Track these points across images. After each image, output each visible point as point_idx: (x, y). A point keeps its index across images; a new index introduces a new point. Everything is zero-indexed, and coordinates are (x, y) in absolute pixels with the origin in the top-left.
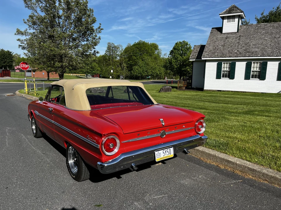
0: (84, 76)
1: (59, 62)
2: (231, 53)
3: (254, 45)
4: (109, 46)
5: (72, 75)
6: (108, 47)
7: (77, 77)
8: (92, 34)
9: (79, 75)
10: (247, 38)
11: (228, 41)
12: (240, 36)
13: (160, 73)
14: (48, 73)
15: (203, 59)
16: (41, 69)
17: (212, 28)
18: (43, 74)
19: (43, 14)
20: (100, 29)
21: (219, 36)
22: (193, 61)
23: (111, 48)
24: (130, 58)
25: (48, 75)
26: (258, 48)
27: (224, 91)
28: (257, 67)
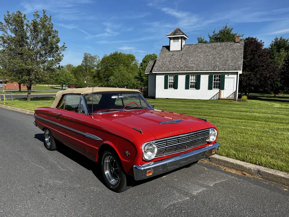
0: (60, 87)
1: (26, 76)
2: (175, 68)
3: (191, 61)
4: (85, 56)
5: (47, 85)
6: (85, 58)
7: (52, 88)
8: (57, 51)
9: (55, 86)
10: (187, 56)
11: (173, 57)
12: (182, 54)
13: (137, 83)
14: (20, 84)
15: (153, 72)
16: (12, 81)
17: (163, 47)
18: (15, 85)
19: (13, 35)
20: (64, 47)
21: (168, 53)
22: (148, 74)
23: (88, 59)
24: (107, 69)
25: (20, 86)
26: (194, 64)
27: (170, 99)
28: (194, 79)
